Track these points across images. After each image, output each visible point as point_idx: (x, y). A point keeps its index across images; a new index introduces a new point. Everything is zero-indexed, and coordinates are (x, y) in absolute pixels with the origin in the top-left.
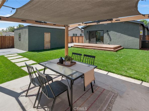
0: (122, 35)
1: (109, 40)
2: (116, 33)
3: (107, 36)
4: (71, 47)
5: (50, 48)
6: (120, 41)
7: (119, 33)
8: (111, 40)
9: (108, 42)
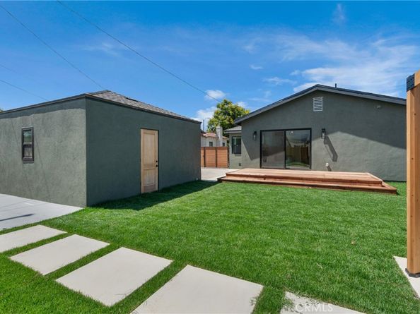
0: (372, 142)
1: (330, 159)
2: (351, 137)
3: (324, 146)
4: (220, 180)
5: (157, 189)
6: (366, 160)
7: (363, 137)
8: (335, 158)
9: (327, 164)
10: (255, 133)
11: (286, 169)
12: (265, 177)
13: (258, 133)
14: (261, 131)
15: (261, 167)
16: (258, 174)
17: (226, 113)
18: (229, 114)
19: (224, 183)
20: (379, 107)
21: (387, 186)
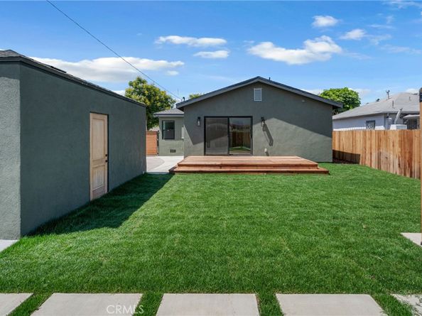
1: (267, 144)
3: (263, 133)
4: (172, 173)
5: (107, 191)
8: (271, 144)
9: (266, 150)
10: (199, 118)
11: (230, 155)
12: (221, 166)
13: (202, 119)
14: (205, 117)
15: (205, 155)
16: (213, 163)
17: (140, 93)
18: (144, 94)
19: (177, 175)
20: (303, 101)
21: (321, 168)
